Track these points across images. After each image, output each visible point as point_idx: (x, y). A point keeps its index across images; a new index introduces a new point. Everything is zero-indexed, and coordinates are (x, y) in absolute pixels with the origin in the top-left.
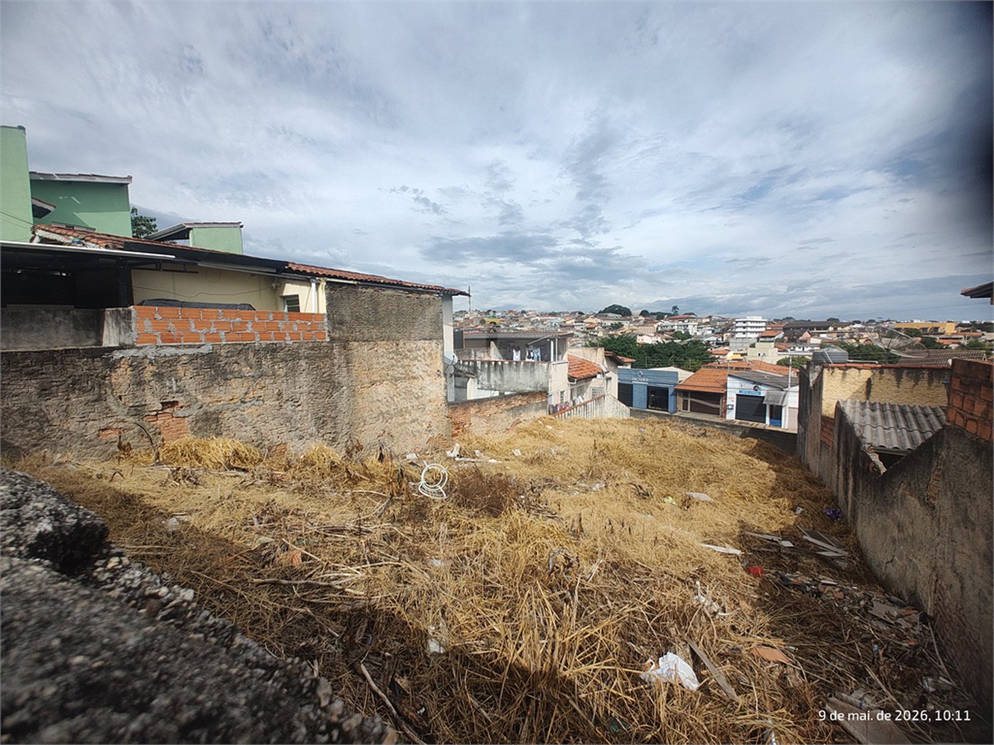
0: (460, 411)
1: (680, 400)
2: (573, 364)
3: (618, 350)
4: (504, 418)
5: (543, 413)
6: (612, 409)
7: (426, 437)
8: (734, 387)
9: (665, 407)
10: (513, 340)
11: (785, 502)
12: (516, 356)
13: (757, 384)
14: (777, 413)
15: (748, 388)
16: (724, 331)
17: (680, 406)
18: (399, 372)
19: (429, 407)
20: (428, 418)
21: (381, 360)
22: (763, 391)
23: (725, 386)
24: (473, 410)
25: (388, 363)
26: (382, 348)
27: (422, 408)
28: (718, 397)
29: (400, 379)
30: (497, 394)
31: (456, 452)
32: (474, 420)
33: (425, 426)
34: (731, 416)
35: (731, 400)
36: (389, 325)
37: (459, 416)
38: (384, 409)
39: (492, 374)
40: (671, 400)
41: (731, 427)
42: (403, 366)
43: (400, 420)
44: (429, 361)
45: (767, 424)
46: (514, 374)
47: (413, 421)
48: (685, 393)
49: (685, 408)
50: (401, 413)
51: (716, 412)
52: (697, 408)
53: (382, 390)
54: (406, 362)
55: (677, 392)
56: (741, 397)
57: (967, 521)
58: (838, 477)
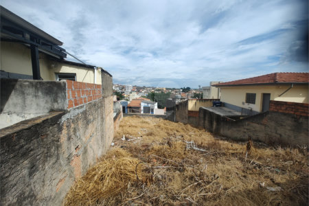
8: (143, 105)
14: (152, 110)
15: (146, 105)
16: (122, 88)
17: (129, 111)
21: (108, 105)
22: (150, 105)
23: (140, 104)
26: (108, 100)
28: (139, 108)
29: (110, 113)
31: (124, 138)
34: (142, 112)
35: (142, 108)
36: (108, 90)
40: (126, 110)
41: (143, 115)
42: (110, 107)
44: (112, 104)
45: (151, 114)
48: (130, 108)
51: (138, 112)
52: (133, 111)
55: (128, 107)
56: (144, 107)
57: (282, 125)
58: (204, 123)
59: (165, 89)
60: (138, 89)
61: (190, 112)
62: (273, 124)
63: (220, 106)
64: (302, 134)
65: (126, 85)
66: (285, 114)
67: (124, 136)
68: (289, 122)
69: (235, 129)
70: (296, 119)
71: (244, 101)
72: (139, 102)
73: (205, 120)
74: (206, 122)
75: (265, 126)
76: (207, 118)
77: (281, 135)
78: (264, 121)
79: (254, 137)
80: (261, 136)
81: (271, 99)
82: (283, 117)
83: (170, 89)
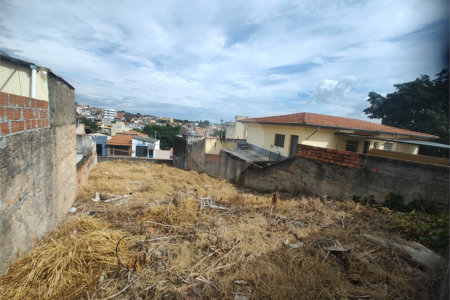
1: (109, 150)
8: (135, 143)
13: (144, 141)
14: (151, 152)
15: (140, 143)
16: (97, 114)
17: (109, 153)
22: (147, 144)
23: (131, 142)
28: (128, 148)
34: (134, 155)
35: (134, 149)
40: (104, 151)
41: (134, 159)
45: (148, 157)
48: (111, 146)
49: (112, 153)
51: (127, 154)
52: (117, 153)
53: (64, 164)
55: (107, 146)
56: (138, 147)
57: (307, 173)
58: (226, 171)
59: (172, 121)
60: (128, 118)
61: (207, 156)
62: (299, 171)
63: (246, 148)
64: (324, 182)
65: (105, 108)
66: (310, 160)
67: (98, 194)
68: (313, 169)
69: (261, 178)
70: (319, 165)
71: (273, 143)
72: (128, 137)
73: (226, 166)
74: (229, 170)
75: (292, 173)
76: (229, 165)
77: (305, 184)
78: (291, 168)
79: (280, 187)
80: (287, 185)
81: (299, 142)
82: (308, 163)
83: (181, 121)
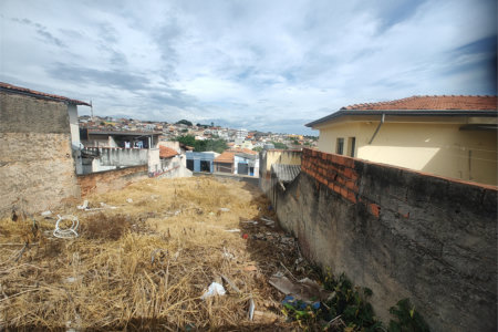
0: (88, 180)
1: (215, 167)
2: (162, 150)
3: (186, 143)
4: (120, 182)
5: (146, 177)
6: (184, 172)
7: (59, 199)
8: (237, 160)
9: (208, 170)
10: (125, 136)
11: (255, 206)
12: (127, 145)
13: (245, 158)
14: (252, 170)
15: (242, 160)
16: (233, 135)
17: (215, 170)
18: (30, 155)
19: (60, 179)
20: (60, 186)
21: (11, 147)
22: (248, 161)
23: (233, 159)
24: (97, 179)
25: (18, 148)
26: (11, 137)
27: (55, 180)
28: (230, 165)
29: (31, 160)
30: (114, 167)
31: (85, 206)
32: (98, 185)
33: (58, 191)
34: (236, 172)
35: (236, 166)
36: (19, 121)
37: (87, 182)
38: (17, 182)
39: (111, 156)
40: (211, 167)
41: (235, 177)
42: (34, 151)
43: (34, 189)
44: (58, 147)
45: (249, 175)
46: (126, 156)
47: (47, 189)
48: (218, 163)
49: (217, 170)
50: (34, 184)
51: (230, 171)
52: (222, 170)
53: (14, 169)
54: (37, 148)
55: (214, 163)
56: (239, 164)
57: (306, 204)
59: (301, 138)
60: (256, 136)
64: (317, 226)
65: (238, 129)
66: (309, 179)
67: (87, 203)
68: (311, 197)
75: (297, 203)
77: (305, 225)
78: (298, 192)
82: (308, 185)
83: (310, 137)
